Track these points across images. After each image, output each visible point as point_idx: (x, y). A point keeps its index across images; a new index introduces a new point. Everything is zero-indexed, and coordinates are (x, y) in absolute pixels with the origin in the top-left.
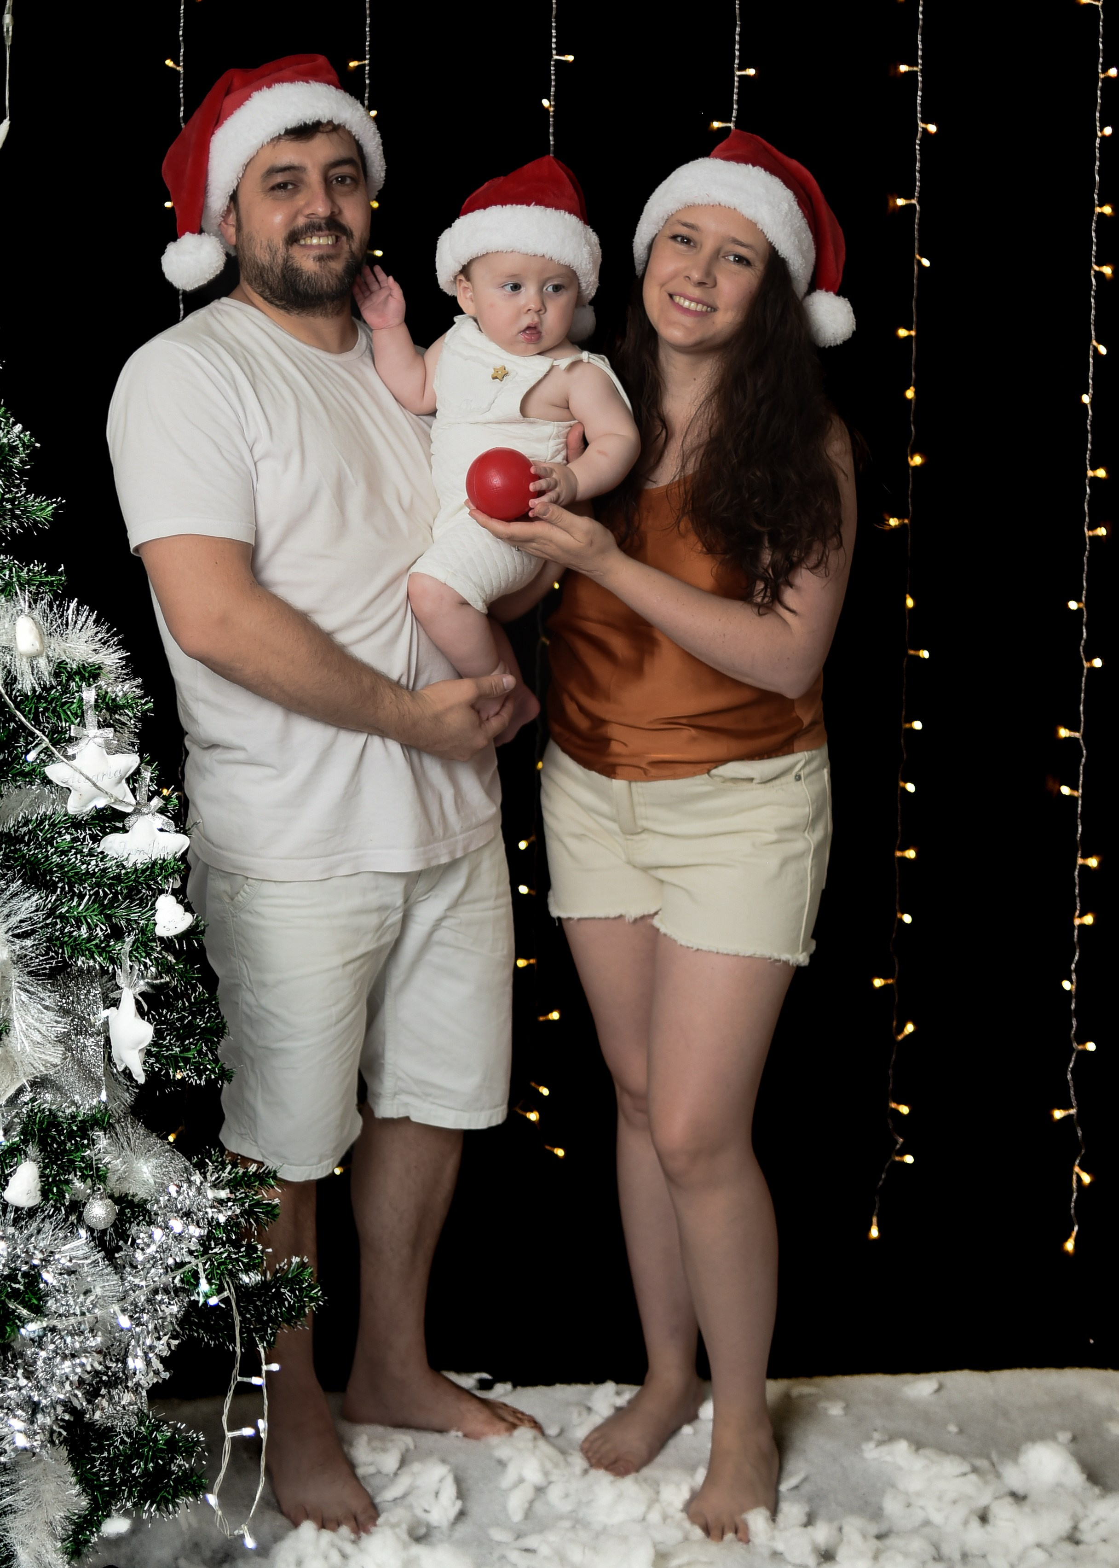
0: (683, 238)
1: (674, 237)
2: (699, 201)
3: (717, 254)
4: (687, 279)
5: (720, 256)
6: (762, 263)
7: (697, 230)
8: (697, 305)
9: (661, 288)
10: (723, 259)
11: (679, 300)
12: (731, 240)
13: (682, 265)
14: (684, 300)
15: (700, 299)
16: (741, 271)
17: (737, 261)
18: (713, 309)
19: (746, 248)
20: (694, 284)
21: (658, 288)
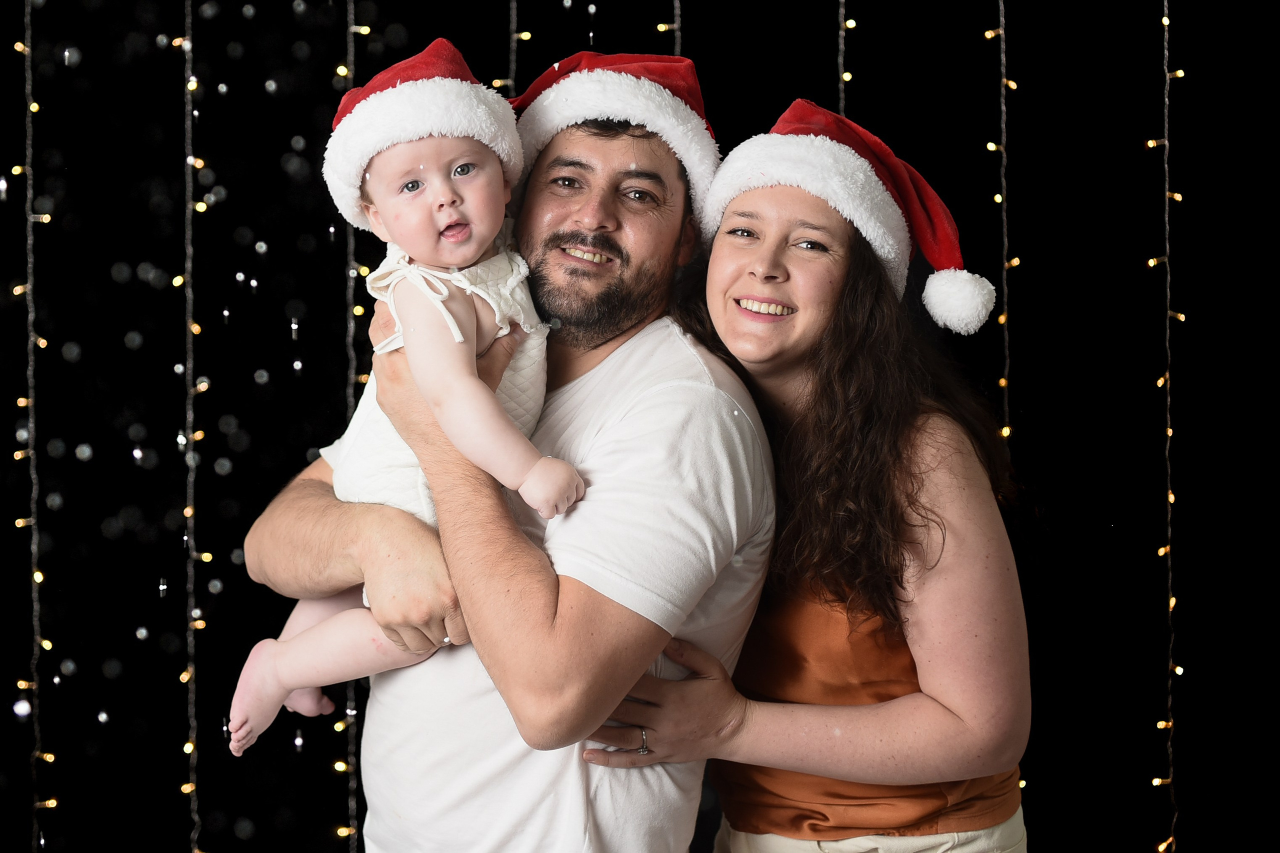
0: (743, 231)
1: (733, 232)
2: (754, 183)
3: (784, 243)
4: (752, 276)
5: (788, 245)
6: (842, 246)
7: (757, 218)
8: (769, 306)
9: (725, 295)
10: (794, 247)
11: (747, 304)
12: (800, 224)
13: (745, 261)
14: (753, 302)
15: (771, 299)
16: (817, 259)
17: (811, 248)
18: (791, 309)
19: (818, 230)
20: (761, 281)
21: (721, 296)
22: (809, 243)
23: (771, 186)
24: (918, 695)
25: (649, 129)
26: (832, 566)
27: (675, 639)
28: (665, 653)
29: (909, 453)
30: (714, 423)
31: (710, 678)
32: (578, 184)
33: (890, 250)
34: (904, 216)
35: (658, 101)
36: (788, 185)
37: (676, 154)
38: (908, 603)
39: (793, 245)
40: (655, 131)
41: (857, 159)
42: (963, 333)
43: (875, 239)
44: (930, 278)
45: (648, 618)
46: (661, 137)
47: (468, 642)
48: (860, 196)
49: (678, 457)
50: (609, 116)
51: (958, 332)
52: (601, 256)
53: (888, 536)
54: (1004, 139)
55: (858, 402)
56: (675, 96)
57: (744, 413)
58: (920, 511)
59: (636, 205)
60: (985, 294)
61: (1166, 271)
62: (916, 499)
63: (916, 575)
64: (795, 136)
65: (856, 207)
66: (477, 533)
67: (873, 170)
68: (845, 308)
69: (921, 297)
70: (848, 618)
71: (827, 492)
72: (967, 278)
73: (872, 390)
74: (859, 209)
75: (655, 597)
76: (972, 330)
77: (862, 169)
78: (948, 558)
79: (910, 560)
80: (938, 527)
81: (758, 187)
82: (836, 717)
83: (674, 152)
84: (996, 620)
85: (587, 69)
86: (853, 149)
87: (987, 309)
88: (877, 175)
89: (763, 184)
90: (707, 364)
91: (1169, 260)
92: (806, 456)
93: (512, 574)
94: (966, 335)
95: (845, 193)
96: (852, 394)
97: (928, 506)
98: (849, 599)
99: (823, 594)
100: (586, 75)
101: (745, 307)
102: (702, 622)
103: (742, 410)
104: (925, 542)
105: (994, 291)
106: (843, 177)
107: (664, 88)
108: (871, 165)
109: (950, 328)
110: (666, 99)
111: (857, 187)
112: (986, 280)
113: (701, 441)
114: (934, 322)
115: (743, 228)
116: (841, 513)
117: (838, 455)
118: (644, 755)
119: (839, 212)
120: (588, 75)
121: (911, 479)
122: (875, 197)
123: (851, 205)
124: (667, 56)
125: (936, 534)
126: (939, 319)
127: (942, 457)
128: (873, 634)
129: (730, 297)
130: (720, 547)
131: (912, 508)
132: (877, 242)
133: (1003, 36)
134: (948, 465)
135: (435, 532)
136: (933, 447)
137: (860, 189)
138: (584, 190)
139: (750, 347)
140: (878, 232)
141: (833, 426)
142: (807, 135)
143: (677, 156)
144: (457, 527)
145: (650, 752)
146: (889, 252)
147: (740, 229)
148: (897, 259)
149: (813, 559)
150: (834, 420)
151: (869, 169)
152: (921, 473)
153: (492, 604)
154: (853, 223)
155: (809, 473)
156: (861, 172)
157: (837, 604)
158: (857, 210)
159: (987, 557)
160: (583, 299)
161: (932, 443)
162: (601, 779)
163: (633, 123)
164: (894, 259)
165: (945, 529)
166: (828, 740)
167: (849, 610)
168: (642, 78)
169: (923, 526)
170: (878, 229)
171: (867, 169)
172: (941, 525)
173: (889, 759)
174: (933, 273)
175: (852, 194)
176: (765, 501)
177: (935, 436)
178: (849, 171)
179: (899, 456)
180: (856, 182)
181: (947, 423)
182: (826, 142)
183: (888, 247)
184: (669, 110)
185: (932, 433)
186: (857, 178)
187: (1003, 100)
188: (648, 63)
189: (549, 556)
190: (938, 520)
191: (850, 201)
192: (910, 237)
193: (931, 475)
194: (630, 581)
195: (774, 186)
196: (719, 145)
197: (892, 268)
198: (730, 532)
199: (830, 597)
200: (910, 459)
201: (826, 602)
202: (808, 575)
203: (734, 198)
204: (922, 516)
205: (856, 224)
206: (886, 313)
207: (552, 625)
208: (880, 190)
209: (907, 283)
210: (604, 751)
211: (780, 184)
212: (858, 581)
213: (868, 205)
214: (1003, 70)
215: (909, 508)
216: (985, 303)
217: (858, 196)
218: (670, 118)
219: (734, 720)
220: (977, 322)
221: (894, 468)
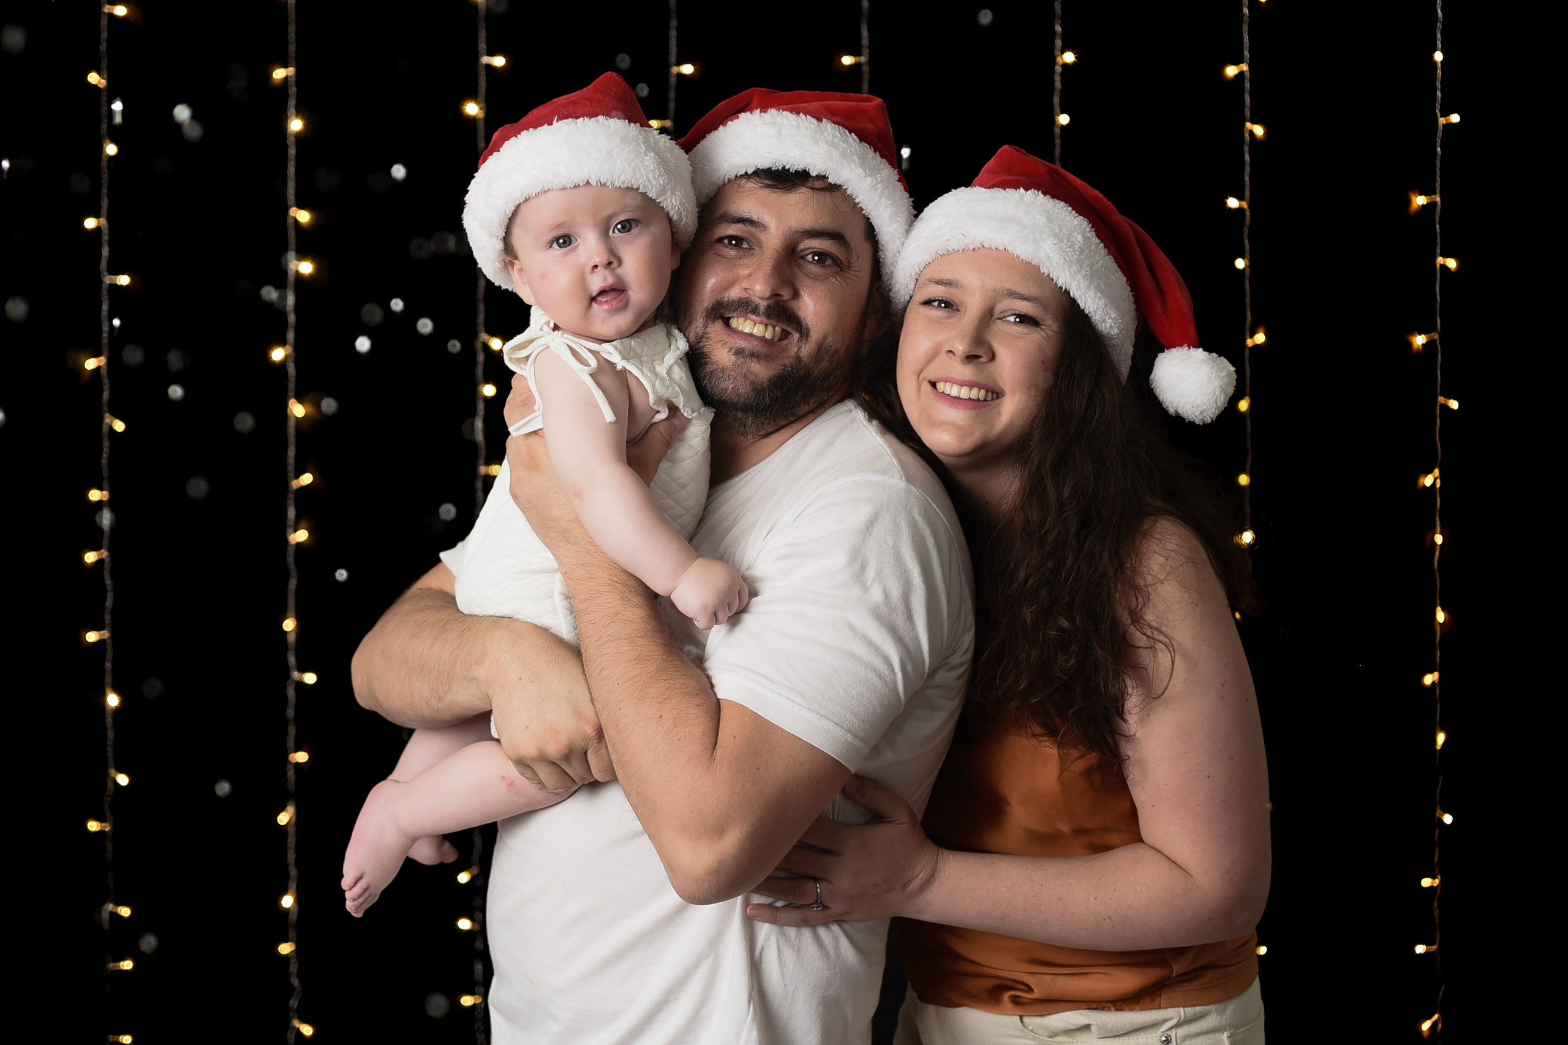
0: (940, 302)
1: (928, 303)
2: (955, 246)
3: (988, 316)
4: (951, 355)
5: (993, 318)
6: (1057, 319)
7: (957, 286)
8: (970, 390)
9: (919, 376)
10: (999, 321)
11: (944, 387)
12: (1007, 294)
13: (942, 336)
14: (952, 386)
15: (973, 382)
16: (1027, 334)
17: (1020, 322)
18: (995, 394)
19: (1029, 301)
20: (961, 360)
21: (915, 378)
22: (1018, 316)
23: (974, 250)
24: (1140, 845)
25: (831, 180)
26: (1041, 694)
27: (855, 776)
28: (844, 792)
29: (1133, 562)
30: (903, 525)
31: (897, 822)
32: (748, 243)
33: (1113, 324)
34: (1129, 285)
35: (842, 148)
36: (994, 249)
37: (863, 210)
38: (1129, 738)
39: (999, 319)
40: (838, 182)
41: (1075, 217)
42: (1197, 422)
43: (1095, 312)
44: (1159, 357)
45: (824, 750)
46: (846, 189)
47: (614, 779)
48: (1078, 261)
49: (862, 562)
50: (784, 165)
51: (1192, 420)
52: (774, 329)
53: (1107, 659)
54: (1247, 194)
55: (1074, 503)
56: (863, 142)
57: (940, 513)
58: (1145, 631)
59: (814, 269)
60: (1224, 376)
61: (1437, 350)
62: (1140, 616)
63: (1140, 704)
64: (1002, 190)
65: (1073, 274)
66: (625, 648)
67: (1093, 230)
68: (1059, 393)
69: (1148, 379)
70: (1059, 755)
71: (1036, 608)
72: (1203, 358)
73: (1091, 488)
74: (1076, 277)
75: (832, 726)
76: (1209, 419)
77: (1080, 229)
78: (1177, 685)
79: (1133, 687)
80: (1167, 649)
81: (958, 251)
82: (1043, 870)
83: (861, 207)
84: (1232, 759)
85: (759, 110)
86: (1070, 206)
87: (1226, 394)
88: (1098, 236)
89: (964, 247)
90: (896, 455)
91: (1439, 336)
92: (1012, 565)
93: (665, 697)
94: (1201, 424)
95: (1061, 259)
96: (1066, 494)
97: (1155, 624)
98: (1061, 733)
99: (1030, 727)
100: (758, 117)
101: (942, 391)
102: (889, 756)
103: (936, 509)
104: (1151, 666)
105: (1235, 373)
106: (1058, 239)
107: (850, 133)
108: (1091, 225)
109: (1183, 416)
110: (852, 146)
111: (1074, 250)
112: (1225, 360)
113: (889, 545)
114: (1164, 409)
115: (940, 298)
116: (1052, 633)
117: (1050, 565)
118: (818, 911)
119: (1053, 280)
120: (760, 116)
121: (1135, 593)
122: (1095, 263)
123: (1067, 272)
124: (853, 94)
125: (1164, 658)
126: (1170, 406)
127: (1171, 567)
128: (1087, 773)
129: (924, 379)
130: (909, 668)
131: (1135, 627)
132: (1097, 316)
133: (1247, 74)
134: (1179, 577)
135: (575, 651)
136: (1162, 556)
137: (1078, 253)
138: (754, 251)
139: (947, 437)
140: (1098, 304)
141: (1045, 529)
142: (1016, 190)
143: (864, 212)
144: (601, 642)
145: (825, 907)
146: (1111, 327)
147: (937, 298)
148: (1120, 335)
149: (1020, 686)
150: (1045, 523)
151: (1088, 230)
152: (1146, 586)
153: (642, 733)
154: (1069, 293)
155: (1015, 586)
156: (1079, 233)
157: (1046, 738)
158: (1075, 278)
159: (1223, 685)
160: (753, 383)
161: (1159, 550)
162: (767, 939)
163: (813, 174)
164: (1118, 335)
165: (1174, 652)
166: (1033, 896)
167: (1060, 745)
168: (824, 120)
169: (1149, 648)
170: (1099, 299)
171: (1086, 229)
172: (1170, 647)
173: (1105, 919)
174: (1163, 351)
175: (1068, 258)
176: (963, 617)
177: (1163, 542)
178: (1064, 232)
179: (1121, 566)
180: (1073, 245)
181: (1178, 528)
182: (1038, 198)
183: (1110, 321)
184: (855, 158)
185: (1160, 539)
186: (1074, 240)
187: (1246, 149)
188: (830, 102)
189: (709, 678)
190: (1166, 640)
191: (1066, 267)
192: (1136, 309)
193: (1159, 588)
194: (804, 707)
195: (976, 249)
196: (913, 199)
197: (1114, 346)
198: (922, 652)
199: (1038, 730)
200: (1134, 569)
201: (1034, 735)
202: (1013, 704)
203: (929, 263)
204: (1147, 636)
205: (1073, 293)
206: (1107, 399)
207: (711, 756)
208: (1101, 253)
209: (1132, 362)
210: (771, 906)
211: (983, 246)
212: (1071, 711)
213: (1086, 271)
214: (1248, 113)
215: (1132, 626)
216: (1224, 387)
217: (1076, 261)
218: (856, 168)
219: (923, 873)
220: (1214, 409)
221: (1116, 579)
